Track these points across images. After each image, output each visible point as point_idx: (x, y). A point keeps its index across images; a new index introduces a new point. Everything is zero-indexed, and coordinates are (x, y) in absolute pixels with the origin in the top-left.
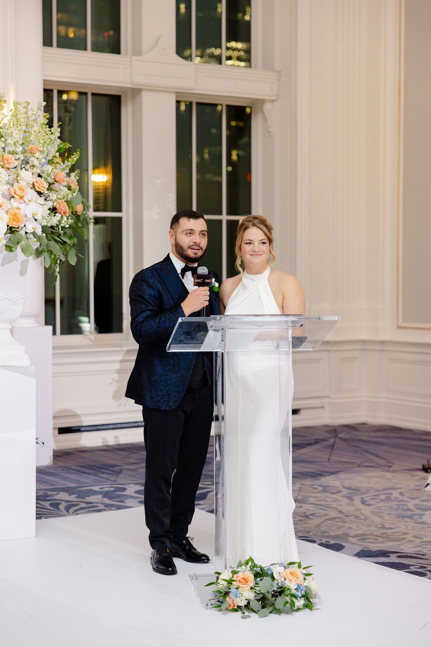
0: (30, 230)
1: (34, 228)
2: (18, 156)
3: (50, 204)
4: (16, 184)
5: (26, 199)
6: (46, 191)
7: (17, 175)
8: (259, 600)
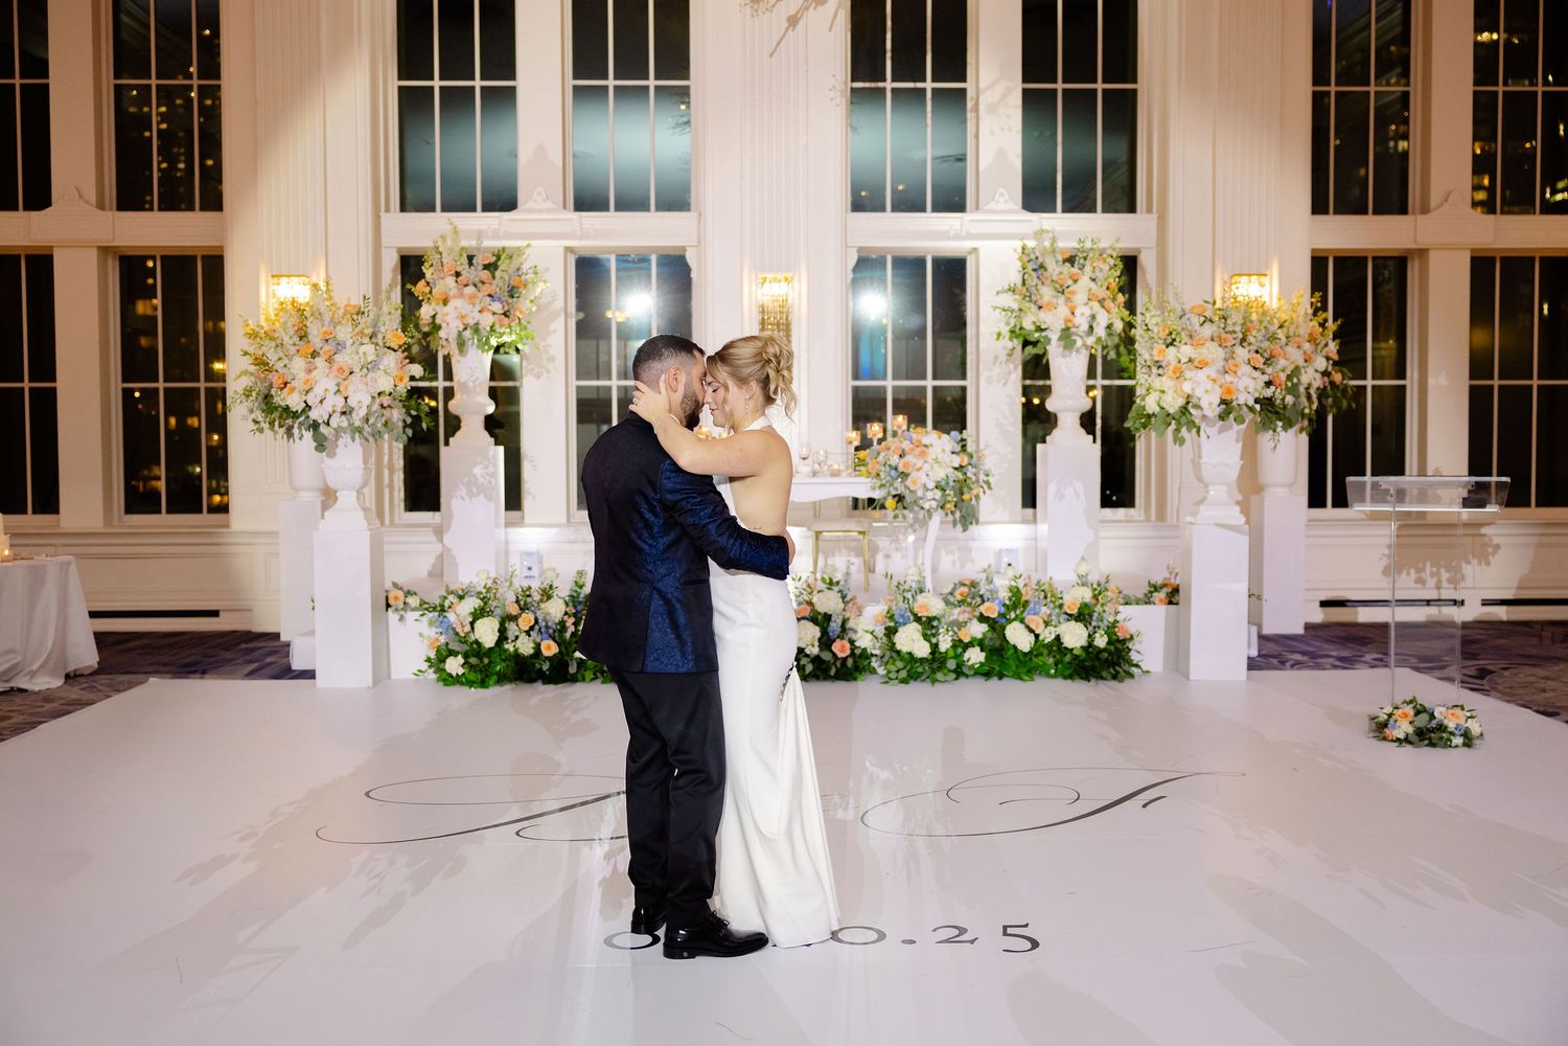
0: (1241, 402)
1: (1246, 400)
2: (1236, 336)
3: (1266, 378)
4: (1230, 361)
5: (1239, 373)
6: (1262, 366)
7: (1233, 353)
8: (1417, 734)
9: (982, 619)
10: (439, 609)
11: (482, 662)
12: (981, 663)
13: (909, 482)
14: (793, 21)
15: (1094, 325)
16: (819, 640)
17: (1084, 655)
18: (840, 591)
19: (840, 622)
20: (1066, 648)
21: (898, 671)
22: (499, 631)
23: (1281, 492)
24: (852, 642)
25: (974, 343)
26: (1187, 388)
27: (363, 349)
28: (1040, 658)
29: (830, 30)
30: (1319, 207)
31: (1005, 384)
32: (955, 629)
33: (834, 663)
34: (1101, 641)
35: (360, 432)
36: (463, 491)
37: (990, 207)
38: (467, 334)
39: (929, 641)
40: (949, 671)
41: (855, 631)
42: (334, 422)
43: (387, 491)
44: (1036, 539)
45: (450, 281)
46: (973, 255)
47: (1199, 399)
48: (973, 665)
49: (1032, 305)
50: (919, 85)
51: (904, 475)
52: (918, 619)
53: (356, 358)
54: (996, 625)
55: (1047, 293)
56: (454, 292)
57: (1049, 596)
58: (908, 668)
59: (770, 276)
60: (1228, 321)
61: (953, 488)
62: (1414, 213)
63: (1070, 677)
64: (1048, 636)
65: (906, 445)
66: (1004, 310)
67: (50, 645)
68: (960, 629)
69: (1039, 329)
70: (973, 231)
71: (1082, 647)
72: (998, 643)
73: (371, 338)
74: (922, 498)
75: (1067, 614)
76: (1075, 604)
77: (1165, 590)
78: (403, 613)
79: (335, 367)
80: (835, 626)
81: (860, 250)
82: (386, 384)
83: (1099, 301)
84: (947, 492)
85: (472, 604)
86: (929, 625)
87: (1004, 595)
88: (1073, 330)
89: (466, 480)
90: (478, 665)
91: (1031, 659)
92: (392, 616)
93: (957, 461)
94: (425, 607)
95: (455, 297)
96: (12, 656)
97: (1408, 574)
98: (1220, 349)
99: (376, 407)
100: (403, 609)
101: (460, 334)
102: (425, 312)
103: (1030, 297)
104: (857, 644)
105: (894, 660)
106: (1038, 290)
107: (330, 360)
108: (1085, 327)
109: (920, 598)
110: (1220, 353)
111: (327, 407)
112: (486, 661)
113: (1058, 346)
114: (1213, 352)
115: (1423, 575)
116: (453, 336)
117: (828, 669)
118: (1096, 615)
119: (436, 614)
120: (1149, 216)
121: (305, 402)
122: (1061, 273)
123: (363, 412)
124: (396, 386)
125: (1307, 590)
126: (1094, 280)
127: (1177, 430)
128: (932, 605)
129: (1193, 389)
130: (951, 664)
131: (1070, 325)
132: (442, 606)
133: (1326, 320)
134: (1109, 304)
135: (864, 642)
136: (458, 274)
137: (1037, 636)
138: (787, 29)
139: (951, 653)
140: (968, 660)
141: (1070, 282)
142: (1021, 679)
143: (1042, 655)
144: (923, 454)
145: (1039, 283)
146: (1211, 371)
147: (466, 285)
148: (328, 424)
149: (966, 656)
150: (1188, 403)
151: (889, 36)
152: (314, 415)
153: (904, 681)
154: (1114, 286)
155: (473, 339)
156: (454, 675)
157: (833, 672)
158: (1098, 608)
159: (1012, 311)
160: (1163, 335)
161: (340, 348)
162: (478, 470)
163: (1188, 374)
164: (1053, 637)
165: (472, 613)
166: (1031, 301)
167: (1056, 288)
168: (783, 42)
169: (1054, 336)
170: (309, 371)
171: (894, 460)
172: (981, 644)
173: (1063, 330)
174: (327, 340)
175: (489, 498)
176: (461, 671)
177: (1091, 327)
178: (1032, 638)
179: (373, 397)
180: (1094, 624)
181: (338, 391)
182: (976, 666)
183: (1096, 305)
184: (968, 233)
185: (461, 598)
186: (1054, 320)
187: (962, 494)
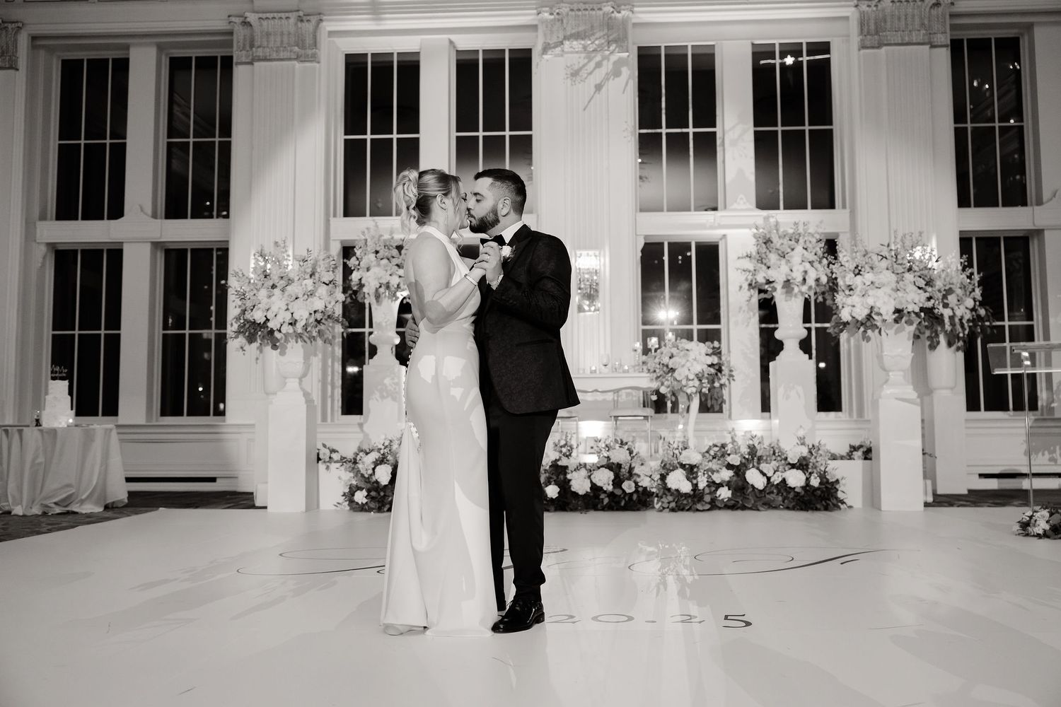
0: (910, 309)
1: (913, 309)
2: (904, 267)
3: (927, 295)
4: (901, 283)
5: (907, 290)
6: (924, 286)
7: (903, 277)
8: (1052, 531)
9: (729, 467)
10: (353, 460)
11: (379, 494)
12: (728, 498)
13: (676, 374)
14: (599, 87)
15: (807, 278)
16: (613, 481)
17: (803, 493)
18: (628, 449)
19: (627, 468)
20: (790, 488)
21: (669, 503)
22: (392, 473)
23: (946, 393)
24: (636, 483)
25: (725, 299)
26: (870, 301)
27: (305, 282)
28: (772, 495)
29: (624, 93)
30: (963, 202)
31: (747, 326)
32: (710, 473)
33: (624, 498)
34: (815, 482)
35: (301, 337)
36: (377, 395)
37: (733, 207)
38: (382, 290)
39: (691, 482)
40: (706, 503)
41: (639, 476)
42: (284, 329)
43: (329, 401)
44: (771, 430)
45: (372, 256)
46: (723, 240)
47: (879, 308)
48: (723, 500)
49: (763, 266)
50: (685, 130)
51: (673, 370)
52: (683, 466)
53: (301, 288)
54: (739, 470)
55: (773, 258)
56: (374, 263)
57: (777, 451)
58: (676, 500)
59: (584, 253)
60: (898, 257)
61: (707, 378)
62: (1031, 205)
63: (793, 509)
64: (776, 479)
65: (674, 351)
66: (744, 271)
67: (94, 483)
68: (713, 474)
69: (769, 282)
70: (722, 223)
71: (802, 487)
72: (740, 483)
73: (311, 276)
74: (685, 386)
75: (789, 464)
76: (795, 456)
77: (862, 450)
78: (328, 464)
79: (286, 293)
80: (624, 471)
81: (646, 237)
82: (319, 305)
83: (810, 262)
84: (703, 381)
85: (374, 456)
86: (691, 470)
87: (745, 450)
88: (791, 281)
89: (379, 387)
90: (376, 498)
91: (765, 496)
92: (322, 466)
93: (710, 360)
94: (343, 460)
95: (375, 266)
96: (69, 489)
97: (1043, 455)
98: (893, 275)
99: (312, 320)
100: (328, 462)
101: (377, 290)
102: (355, 277)
103: (762, 260)
104: (640, 484)
105: (666, 495)
106: (767, 256)
107: (283, 290)
108: (800, 279)
109: (684, 452)
110: (894, 278)
111: (280, 319)
112: (382, 494)
113: (782, 294)
114: (888, 277)
115: (1054, 455)
116: (372, 291)
117: (619, 502)
118: (811, 464)
119: (351, 464)
120: (844, 211)
121: (266, 316)
122: (782, 244)
123: (303, 323)
124: (326, 307)
125: (968, 466)
126: (806, 249)
127: (865, 332)
128: (692, 457)
129: (875, 302)
130: (707, 498)
131: (790, 278)
132: (355, 459)
133: (972, 274)
134: (816, 264)
135: (645, 482)
136: (377, 252)
137: (769, 479)
138: (595, 93)
139: (707, 490)
140: (720, 496)
141: (789, 250)
142: (758, 510)
143: (772, 492)
144: (685, 355)
145: (768, 251)
146: (887, 290)
147: (382, 259)
148: (280, 331)
149: (718, 493)
150: (871, 312)
151: (663, 99)
152: (270, 325)
153: (673, 510)
154: (820, 253)
155: (385, 292)
156: (360, 503)
157: (623, 504)
158: (813, 460)
159: (750, 271)
160: (852, 267)
161: (290, 282)
162: (387, 381)
163: (870, 292)
164: (780, 479)
165: (374, 462)
166: (762, 263)
167: (779, 255)
168: (592, 101)
169: (779, 286)
170: (270, 297)
171: (666, 360)
172: (729, 484)
173: (785, 282)
174: (282, 277)
175: (394, 399)
176: (365, 501)
177: (804, 280)
178: (765, 480)
179: (311, 314)
180: (810, 471)
181: (287, 309)
182: (725, 500)
183: (808, 266)
184: (719, 224)
185: (367, 454)
186: (778, 275)
187: (713, 382)
